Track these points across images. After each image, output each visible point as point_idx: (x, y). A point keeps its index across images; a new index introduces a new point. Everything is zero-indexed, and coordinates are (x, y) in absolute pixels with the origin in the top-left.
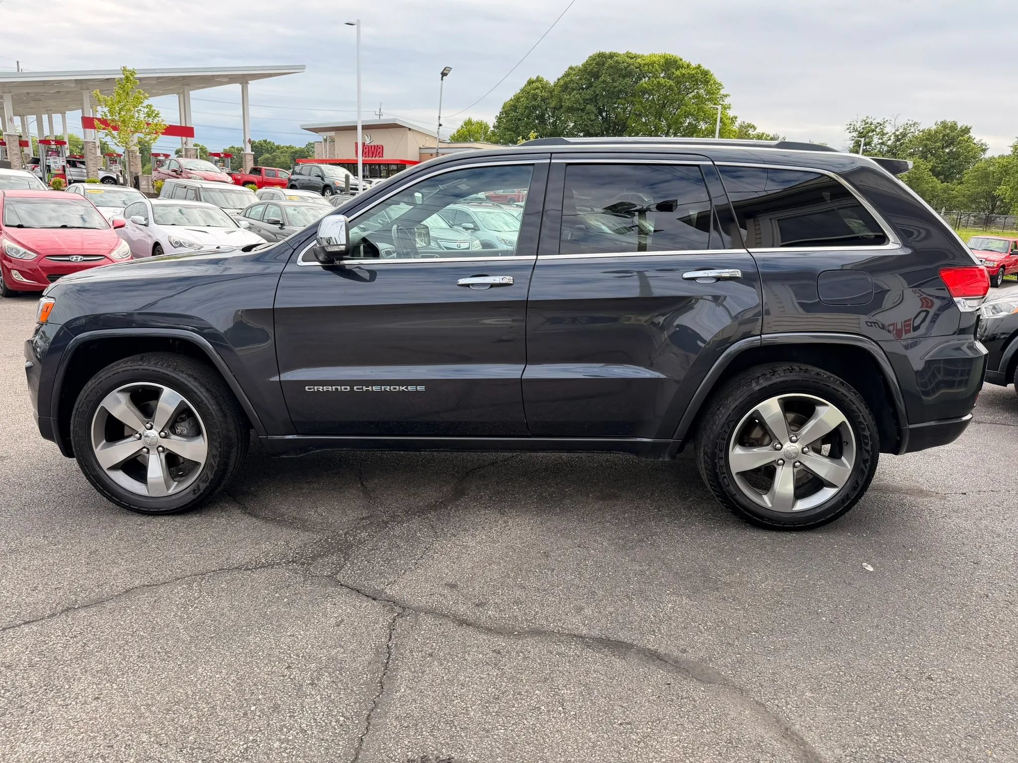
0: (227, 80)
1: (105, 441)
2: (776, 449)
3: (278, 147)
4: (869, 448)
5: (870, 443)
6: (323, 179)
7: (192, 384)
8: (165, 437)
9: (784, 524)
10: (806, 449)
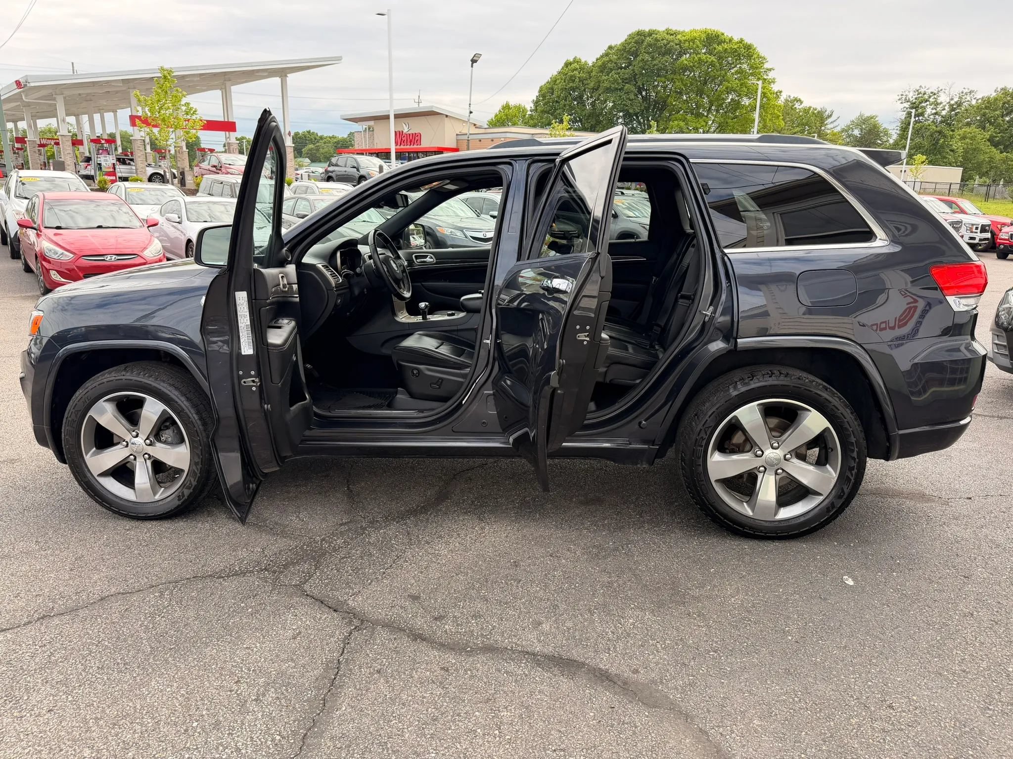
0: (266, 74)
1: (94, 449)
2: (757, 456)
3: (321, 138)
4: (855, 455)
5: (856, 449)
6: (358, 170)
7: (174, 394)
8: (150, 445)
9: (766, 533)
10: (788, 456)
